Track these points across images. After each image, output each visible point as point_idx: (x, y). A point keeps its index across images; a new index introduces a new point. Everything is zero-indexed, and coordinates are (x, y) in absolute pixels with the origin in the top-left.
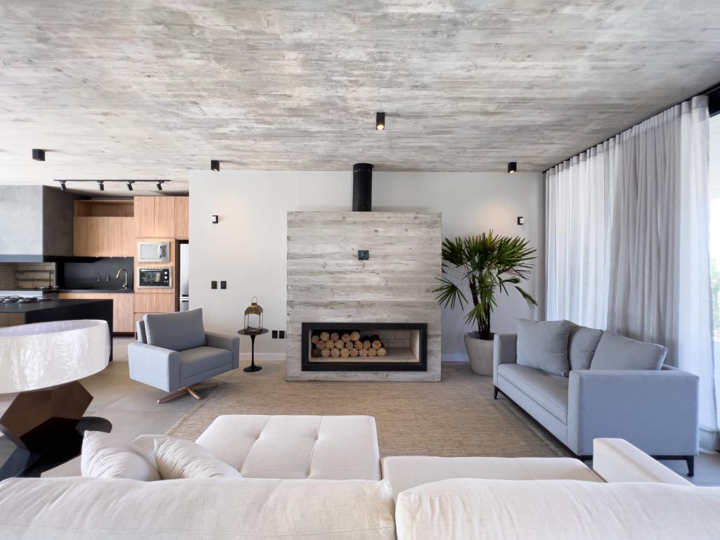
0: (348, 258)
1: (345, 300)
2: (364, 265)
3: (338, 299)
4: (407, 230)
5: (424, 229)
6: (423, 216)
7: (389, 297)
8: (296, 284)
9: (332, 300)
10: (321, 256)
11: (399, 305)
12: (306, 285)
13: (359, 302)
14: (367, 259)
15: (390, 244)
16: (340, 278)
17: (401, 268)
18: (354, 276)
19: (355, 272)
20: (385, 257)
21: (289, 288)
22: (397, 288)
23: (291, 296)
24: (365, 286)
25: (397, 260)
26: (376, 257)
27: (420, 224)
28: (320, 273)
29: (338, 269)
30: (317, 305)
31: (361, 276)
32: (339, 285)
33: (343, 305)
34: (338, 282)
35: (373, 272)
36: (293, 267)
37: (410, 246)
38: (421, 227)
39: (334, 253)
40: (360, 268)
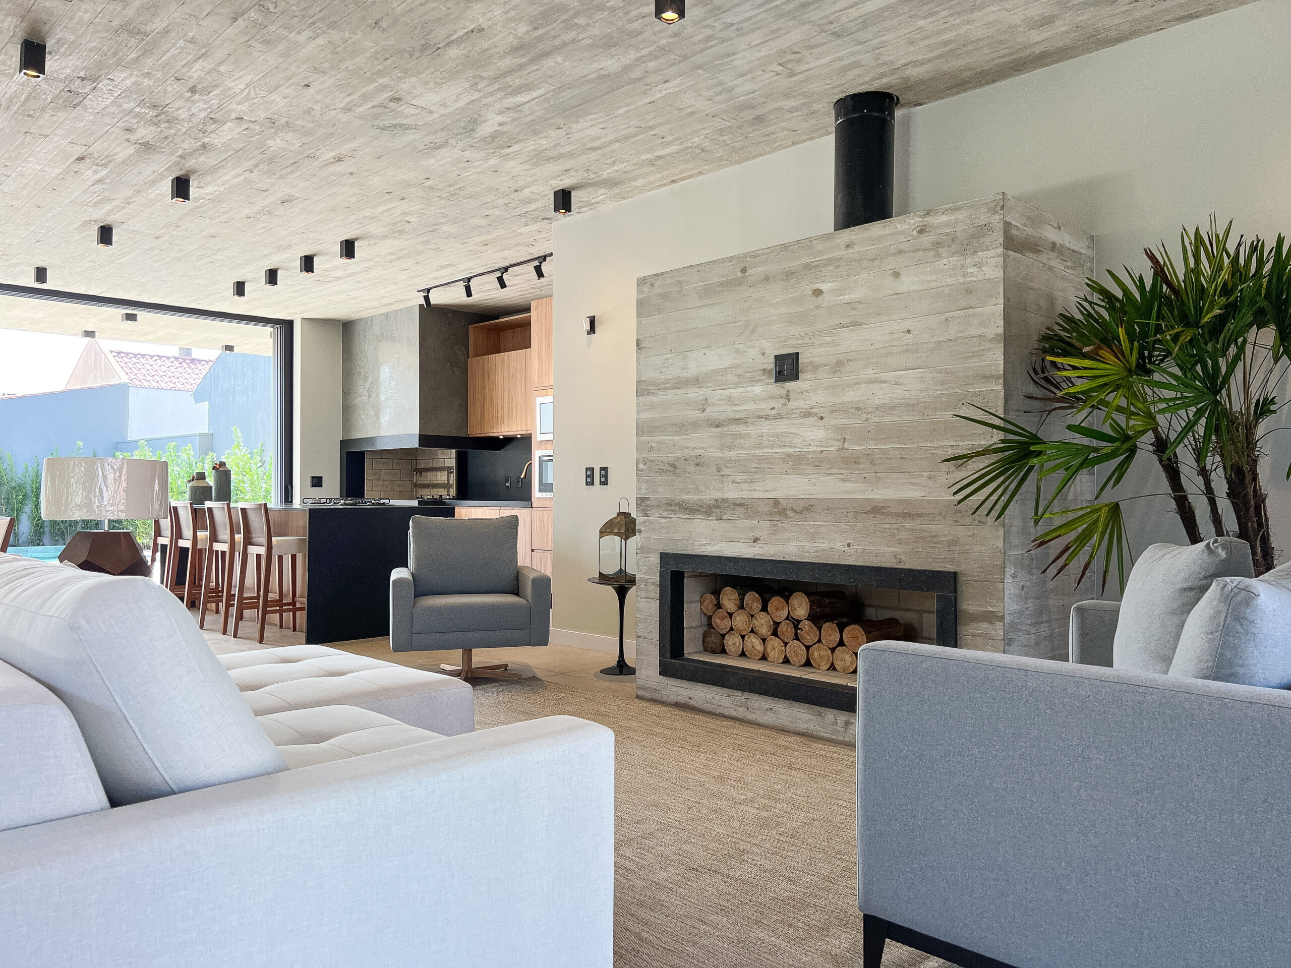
0: (753, 381)
1: (746, 495)
2: (788, 397)
3: (732, 494)
4: (896, 275)
5: (948, 262)
6: (944, 218)
7: (848, 486)
8: (652, 456)
9: (719, 495)
10: (696, 381)
11: (876, 509)
12: (670, 457)
13: (776, 502)
14: (797, 378)
15: (854, 324)
16: (735, 436)
17: (882, 394)
18: (766, 427)
19: (767, 418)
20: (839, 365)
21: (641, 466)
22: (870, 458)
23: (644, 486)
24: (788, 455)
25: (870, 373)
26: (815, 368)
27: (938, 244)
28: (696, 425)
29: (730, 412)
30: (689, 509)
31: (782, 426)
32: (733, 454)
33: (742, 510)
34: (731, 448)
35: (808, 414)
36: (646, 416)
37: (908, 325)
38: (938, 256)
39: (724, 371)
40: (778, 404)
